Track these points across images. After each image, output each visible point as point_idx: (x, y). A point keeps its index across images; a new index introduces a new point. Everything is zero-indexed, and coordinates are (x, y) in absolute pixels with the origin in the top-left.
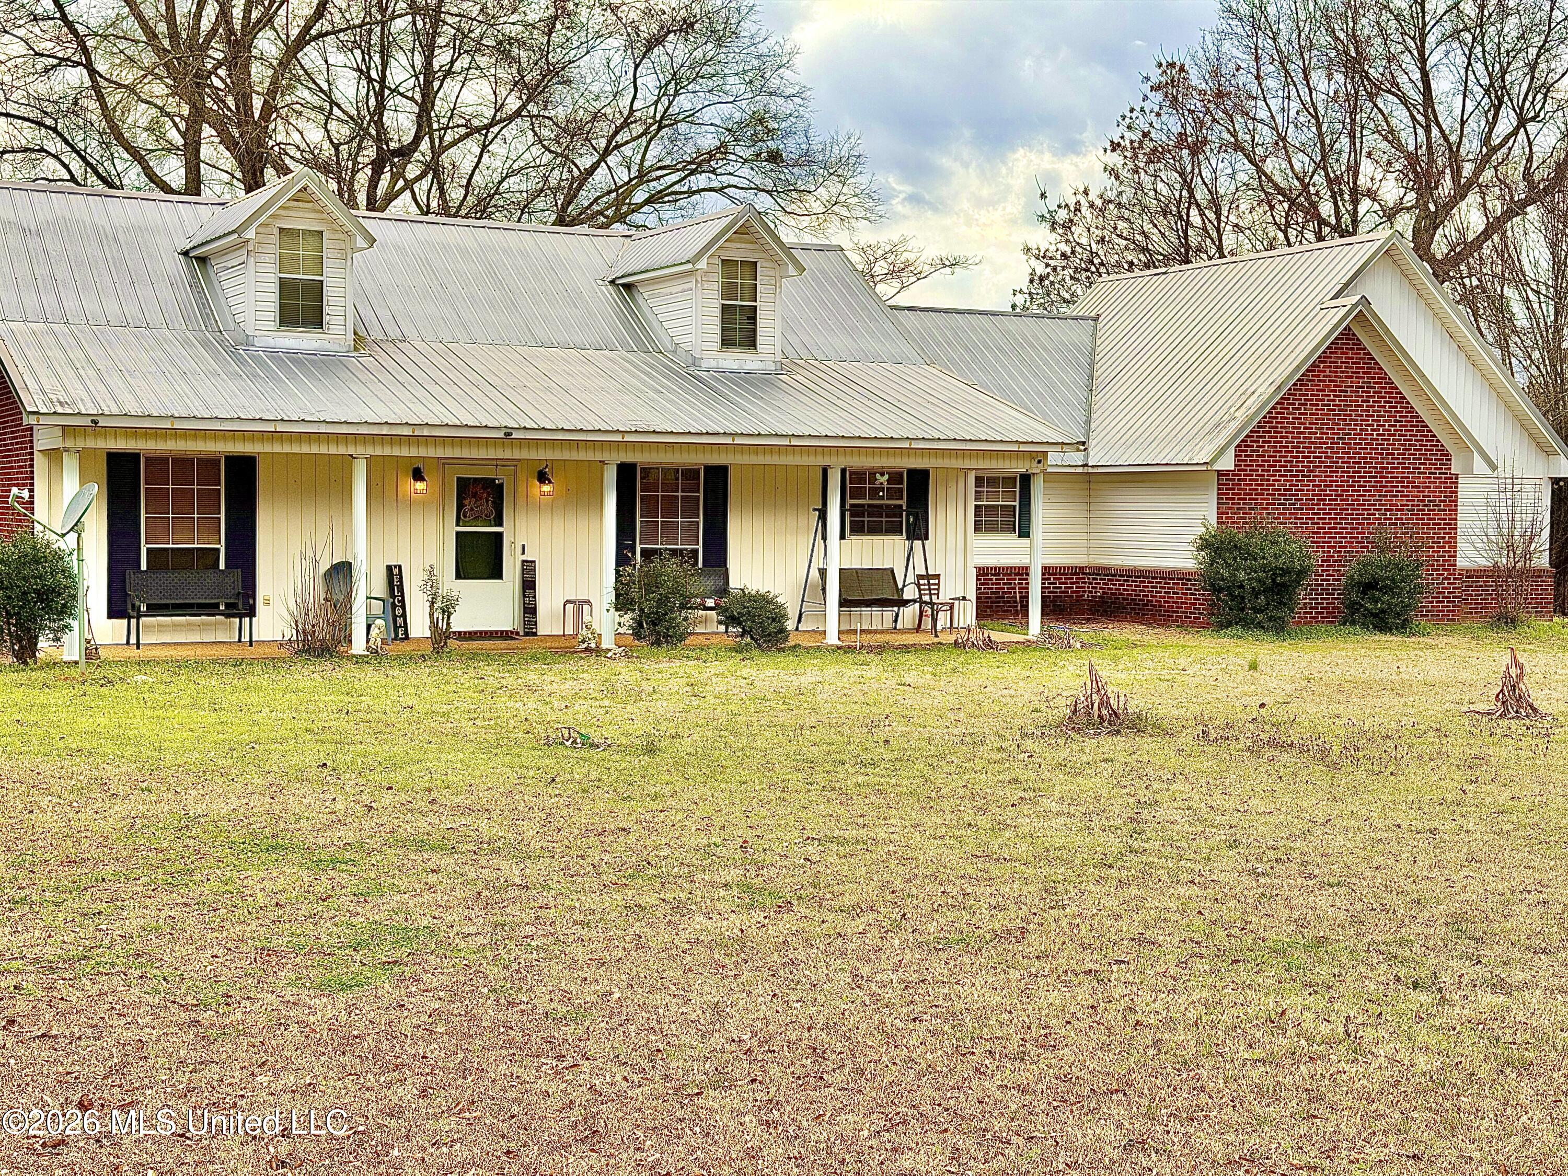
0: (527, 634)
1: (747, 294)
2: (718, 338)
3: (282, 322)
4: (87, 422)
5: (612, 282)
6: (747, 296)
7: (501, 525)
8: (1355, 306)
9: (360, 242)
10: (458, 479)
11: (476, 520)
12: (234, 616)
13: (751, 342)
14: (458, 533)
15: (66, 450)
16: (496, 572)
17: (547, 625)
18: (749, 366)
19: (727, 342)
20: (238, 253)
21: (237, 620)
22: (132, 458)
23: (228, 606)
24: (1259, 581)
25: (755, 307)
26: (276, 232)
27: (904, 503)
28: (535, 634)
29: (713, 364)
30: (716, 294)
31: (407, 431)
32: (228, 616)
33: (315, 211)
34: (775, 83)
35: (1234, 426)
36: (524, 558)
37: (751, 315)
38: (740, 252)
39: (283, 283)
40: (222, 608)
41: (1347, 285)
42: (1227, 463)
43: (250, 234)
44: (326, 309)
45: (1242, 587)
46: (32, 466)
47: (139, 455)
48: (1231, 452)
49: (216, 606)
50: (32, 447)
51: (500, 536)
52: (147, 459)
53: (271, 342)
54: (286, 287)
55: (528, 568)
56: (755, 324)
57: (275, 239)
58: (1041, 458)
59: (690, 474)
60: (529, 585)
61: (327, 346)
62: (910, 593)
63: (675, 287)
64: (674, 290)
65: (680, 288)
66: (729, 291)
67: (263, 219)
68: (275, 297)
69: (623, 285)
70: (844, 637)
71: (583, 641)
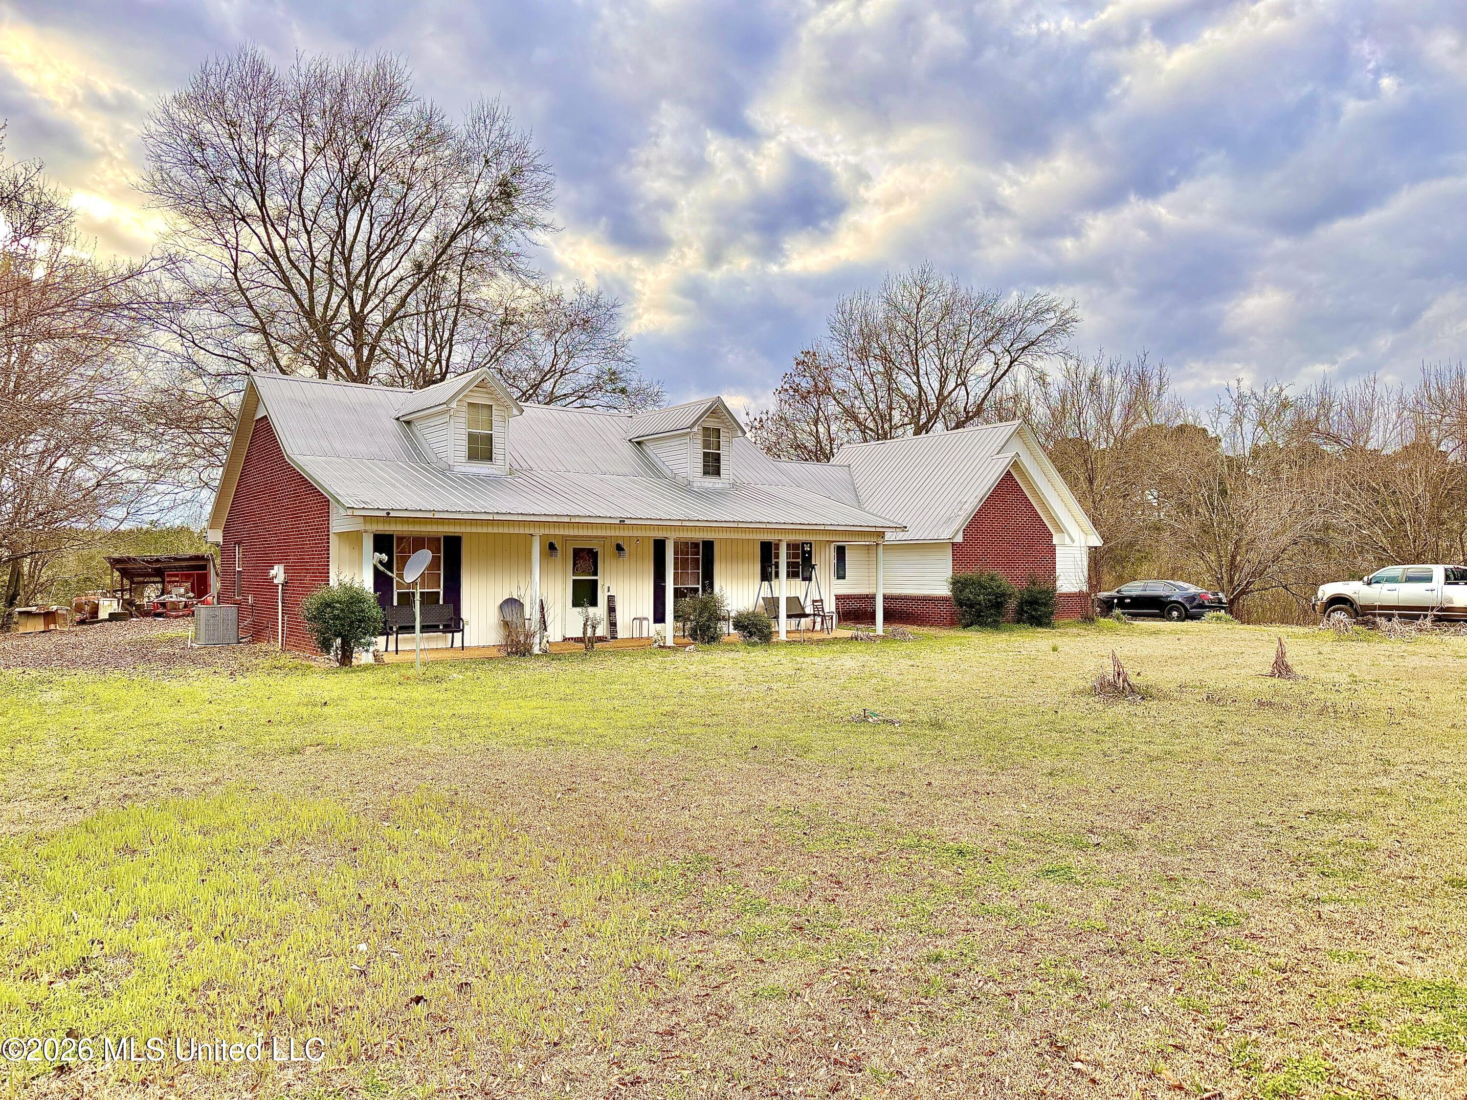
0: (612, 638)
1: (715, 446)
2: (701, 470)
3: (469, 458)
4: (384, 514)
5: (630, 441)
6: (715, 448)
7: (596, 575)
8: (1013, 458)
9: (515, 412)
10: (574, 549)
11: (584, 573)
12: (450, 632)
13: (717, 473)
14: (574, 581)
15: (366, 532)
16: (594, 603)
17: (622, 632)
18: (717, 486)
19: (706, 473)
20: (443, 416)
21: (451, 635)
22: (389, 538)
23: (444, 626)
24: (989, 600)
25: (719, 454)
26: (466, 404)
27: (800, 560)
28: (616, 638)
29: (699, 484)
30: (700, 446)
31: (567, 520)
32: (444, 632)
33: (489, 394)
34: (620, 355)
35: (960, 520)
36: (609, 594)
37: (717, 458)
38: (712, 424)
39: (471, 436)
40: (441, 627)
41: (1003, 447)
42: (959, 539)
43: (454, 405)
44: (494, 450)
45: (980, 604)
46: (328, 543)
47: (392, 535)
48: (961, 533)
49: (438, 626)
50: (328, 531)
51: (596, 581)
52: (398, 538)
53: (463, 470)
54: (472, 438)
55: (611, 599)
56: (719, 462)
57: (465, 409)
58: (882, 535)
59: (696, 545)
60: (612, 610)
61: (495, 472)
62: (809, 610)
63: (675, 442)
64: (673, 444)
65: (679, 443)
66: (706, 444)
67: (461, 396)
68: (465, 443)
69: (637, 442)
70: (789, 635)
71: (655, 642)
